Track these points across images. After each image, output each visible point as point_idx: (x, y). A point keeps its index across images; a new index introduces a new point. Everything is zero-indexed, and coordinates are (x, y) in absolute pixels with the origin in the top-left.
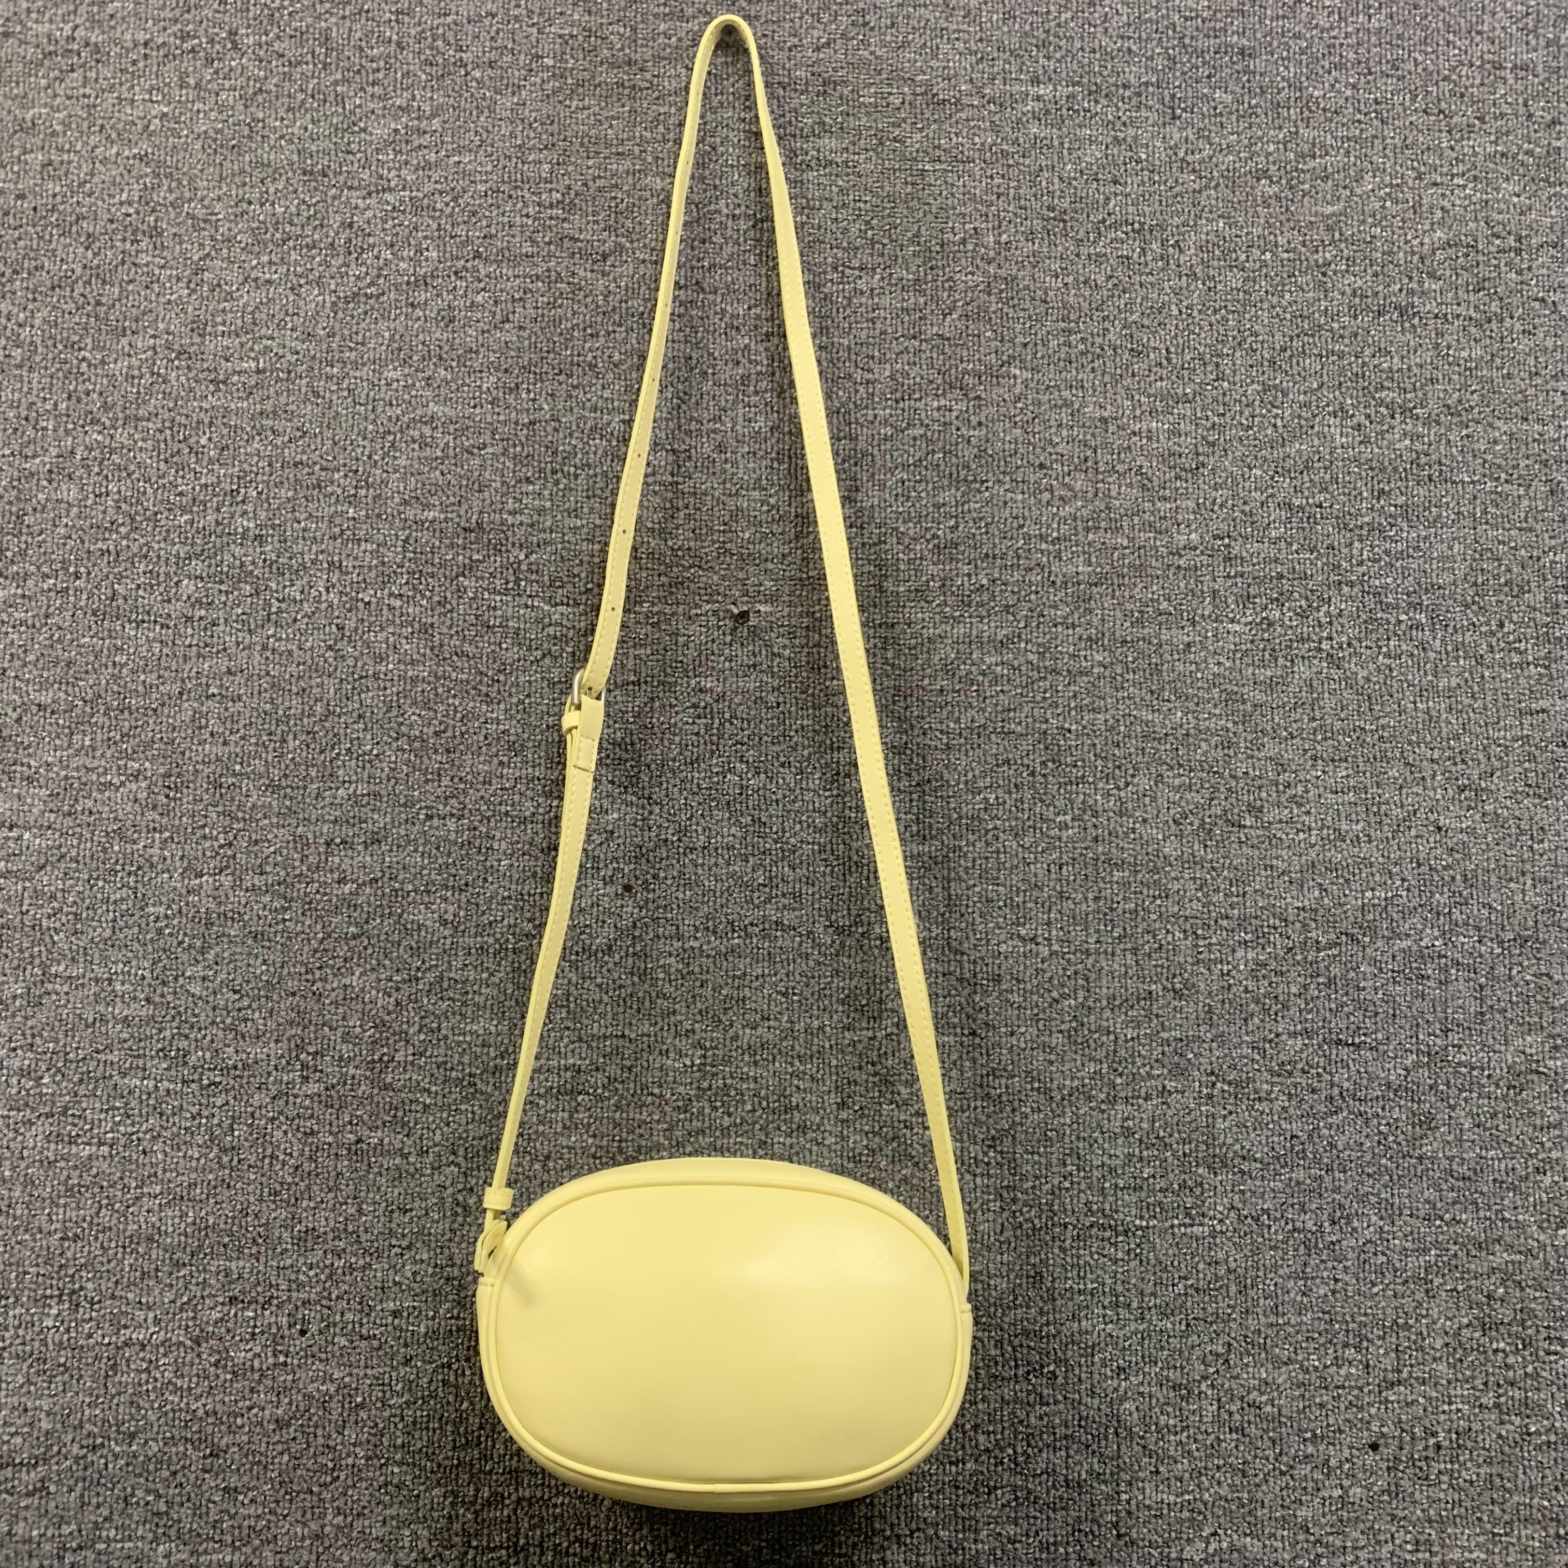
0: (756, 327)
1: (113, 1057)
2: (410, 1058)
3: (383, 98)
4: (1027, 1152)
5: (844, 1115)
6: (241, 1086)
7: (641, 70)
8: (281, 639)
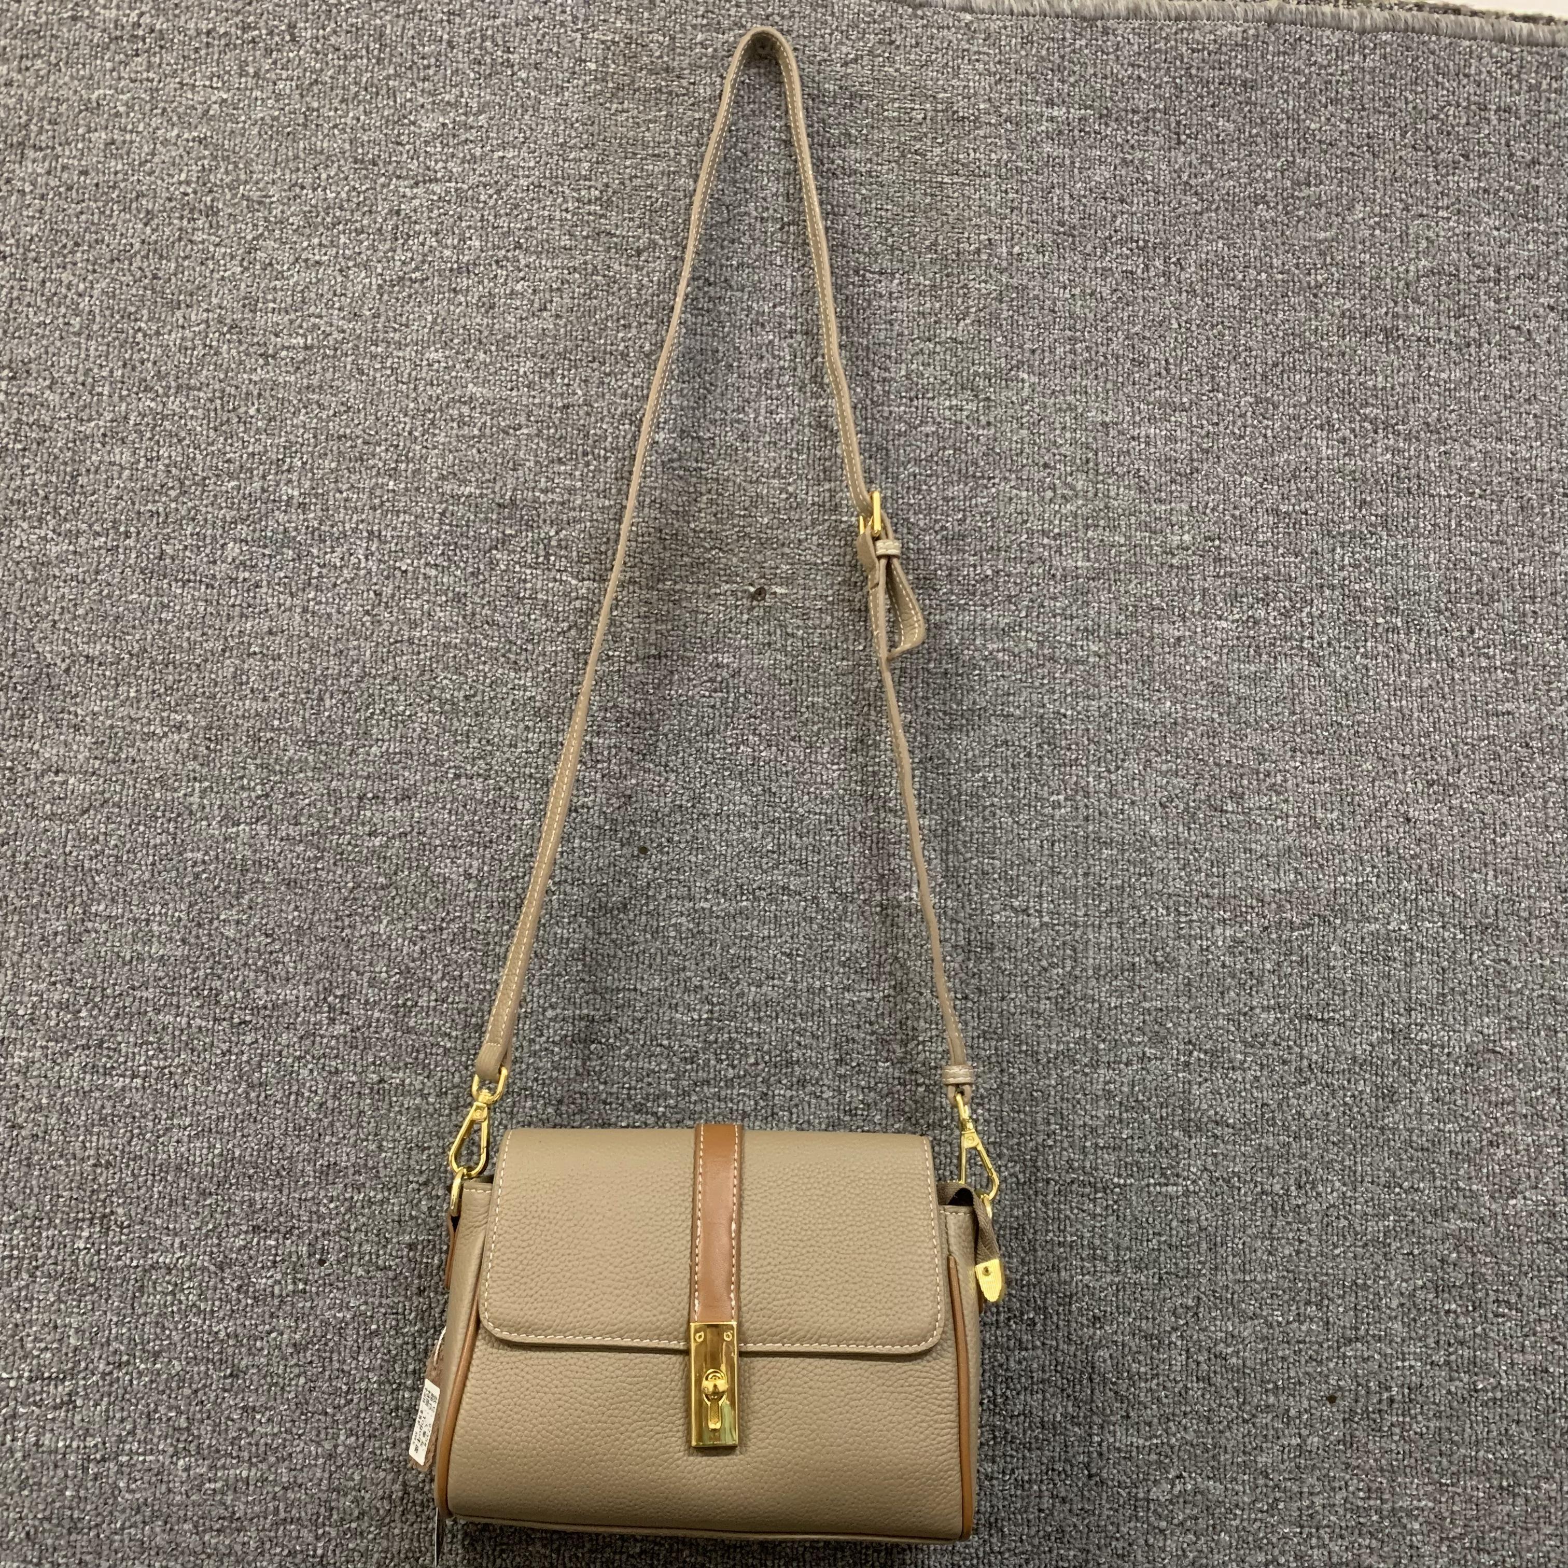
0: (780, 324)
1: (149, 994)
2: (432, 1004)
3: (432, 94)
4: (1013, 1110)
5: (842, 1071)
6: (270, 1025)
7: (679, 77)
8: (320, 603)
